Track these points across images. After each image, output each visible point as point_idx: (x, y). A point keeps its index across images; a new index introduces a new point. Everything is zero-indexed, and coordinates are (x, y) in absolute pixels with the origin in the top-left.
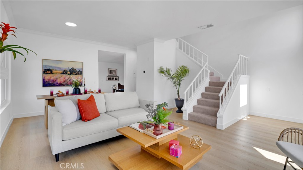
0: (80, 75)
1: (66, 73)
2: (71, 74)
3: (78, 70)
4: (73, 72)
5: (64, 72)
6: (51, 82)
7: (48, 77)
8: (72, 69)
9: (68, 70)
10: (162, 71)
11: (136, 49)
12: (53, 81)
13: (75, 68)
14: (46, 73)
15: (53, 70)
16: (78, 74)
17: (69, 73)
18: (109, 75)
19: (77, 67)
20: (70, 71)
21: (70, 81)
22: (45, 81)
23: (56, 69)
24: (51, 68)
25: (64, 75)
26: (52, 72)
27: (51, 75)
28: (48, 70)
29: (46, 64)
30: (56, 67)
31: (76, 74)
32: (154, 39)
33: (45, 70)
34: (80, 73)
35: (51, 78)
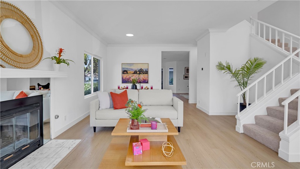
0: (146, 75)
1: (136, 73)
2: (140, 74)
3: (144, 70)
4: (141, 72)
5: (135, 72)
6: (126, 80)
7: (125, 76)
8: (140, 69)
9: (138, 71)
10: (221, 67)
11: (197, 44)
12: (128, 79)
13: (142, 68)
14: (124, 74)
15: (128, 71)
16: (145, 73)
17: (138, 73)
18: (186, 73)
19: (144, 68)
20: (139, 71)
21: (139, 79)
22: (123, 79)
23: (130, 70)
24: (127, 70)
25: (135, 75)
26: (127, 72)
27: (127, 75)
28: (125, 71)
29: (124, 67)
30: (130, 69)
31: (143, 74)
32: (210, 31)
33: (123, 71)
34: (147, 72)
35: (127, 77)
